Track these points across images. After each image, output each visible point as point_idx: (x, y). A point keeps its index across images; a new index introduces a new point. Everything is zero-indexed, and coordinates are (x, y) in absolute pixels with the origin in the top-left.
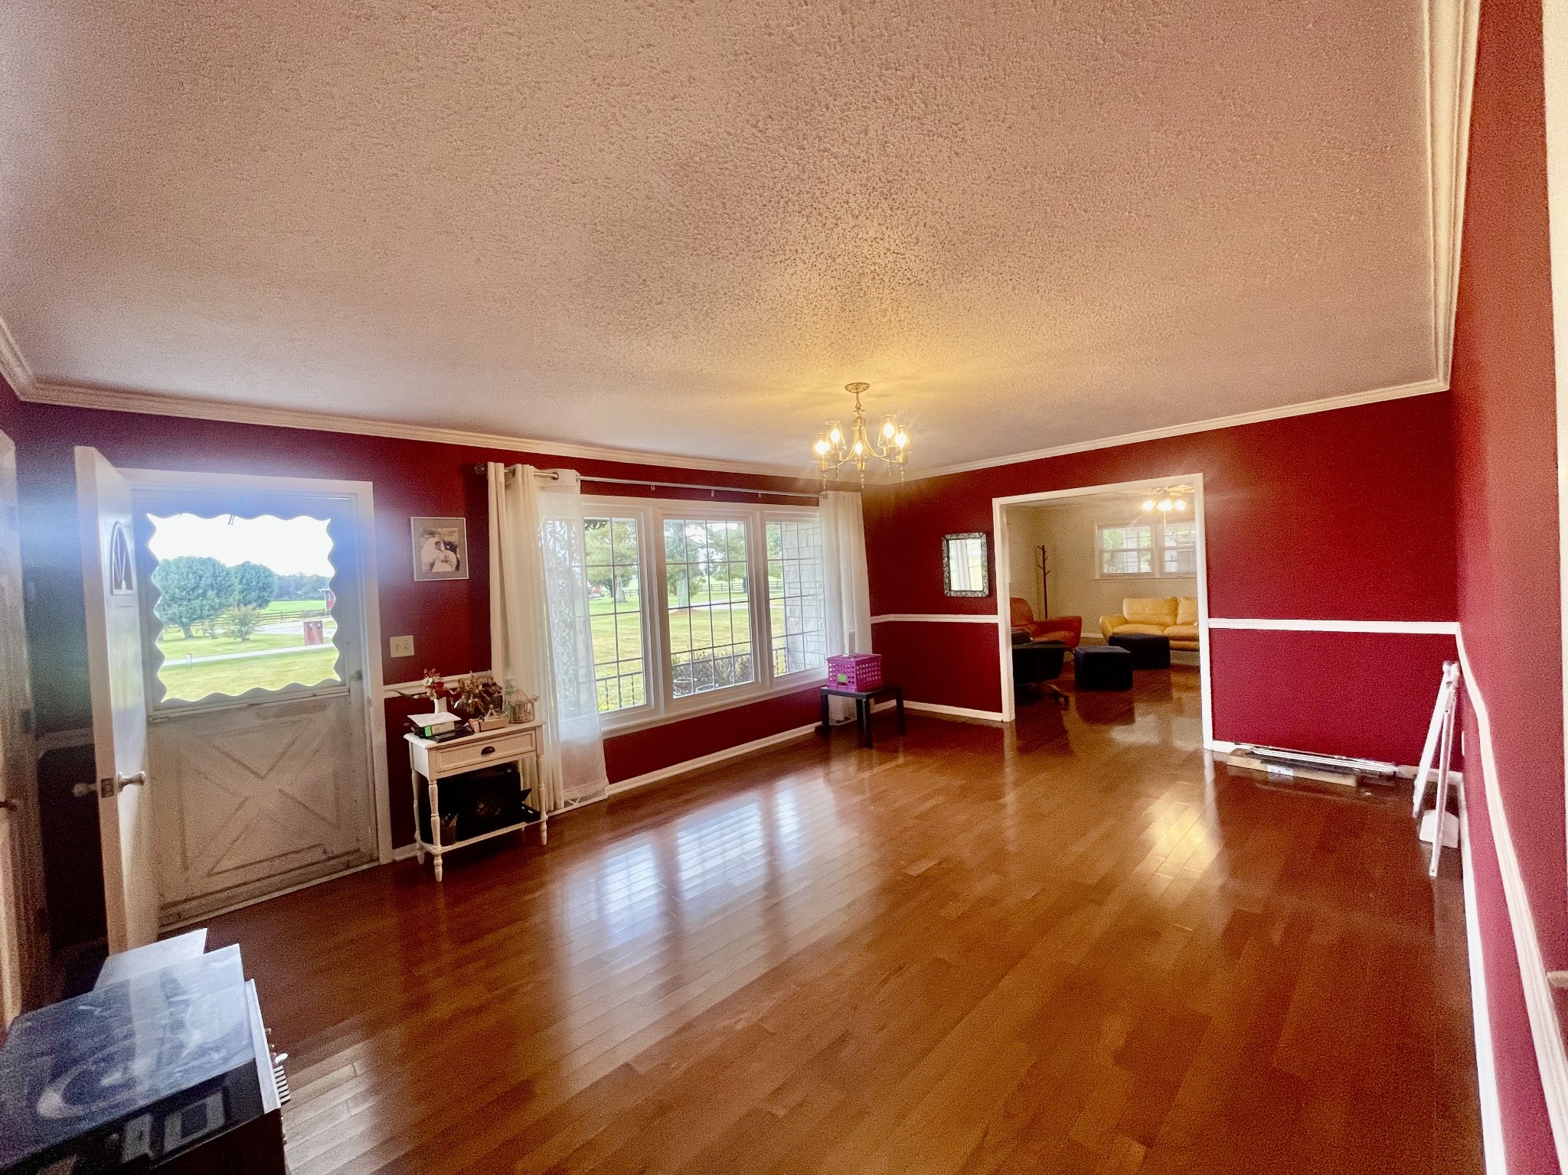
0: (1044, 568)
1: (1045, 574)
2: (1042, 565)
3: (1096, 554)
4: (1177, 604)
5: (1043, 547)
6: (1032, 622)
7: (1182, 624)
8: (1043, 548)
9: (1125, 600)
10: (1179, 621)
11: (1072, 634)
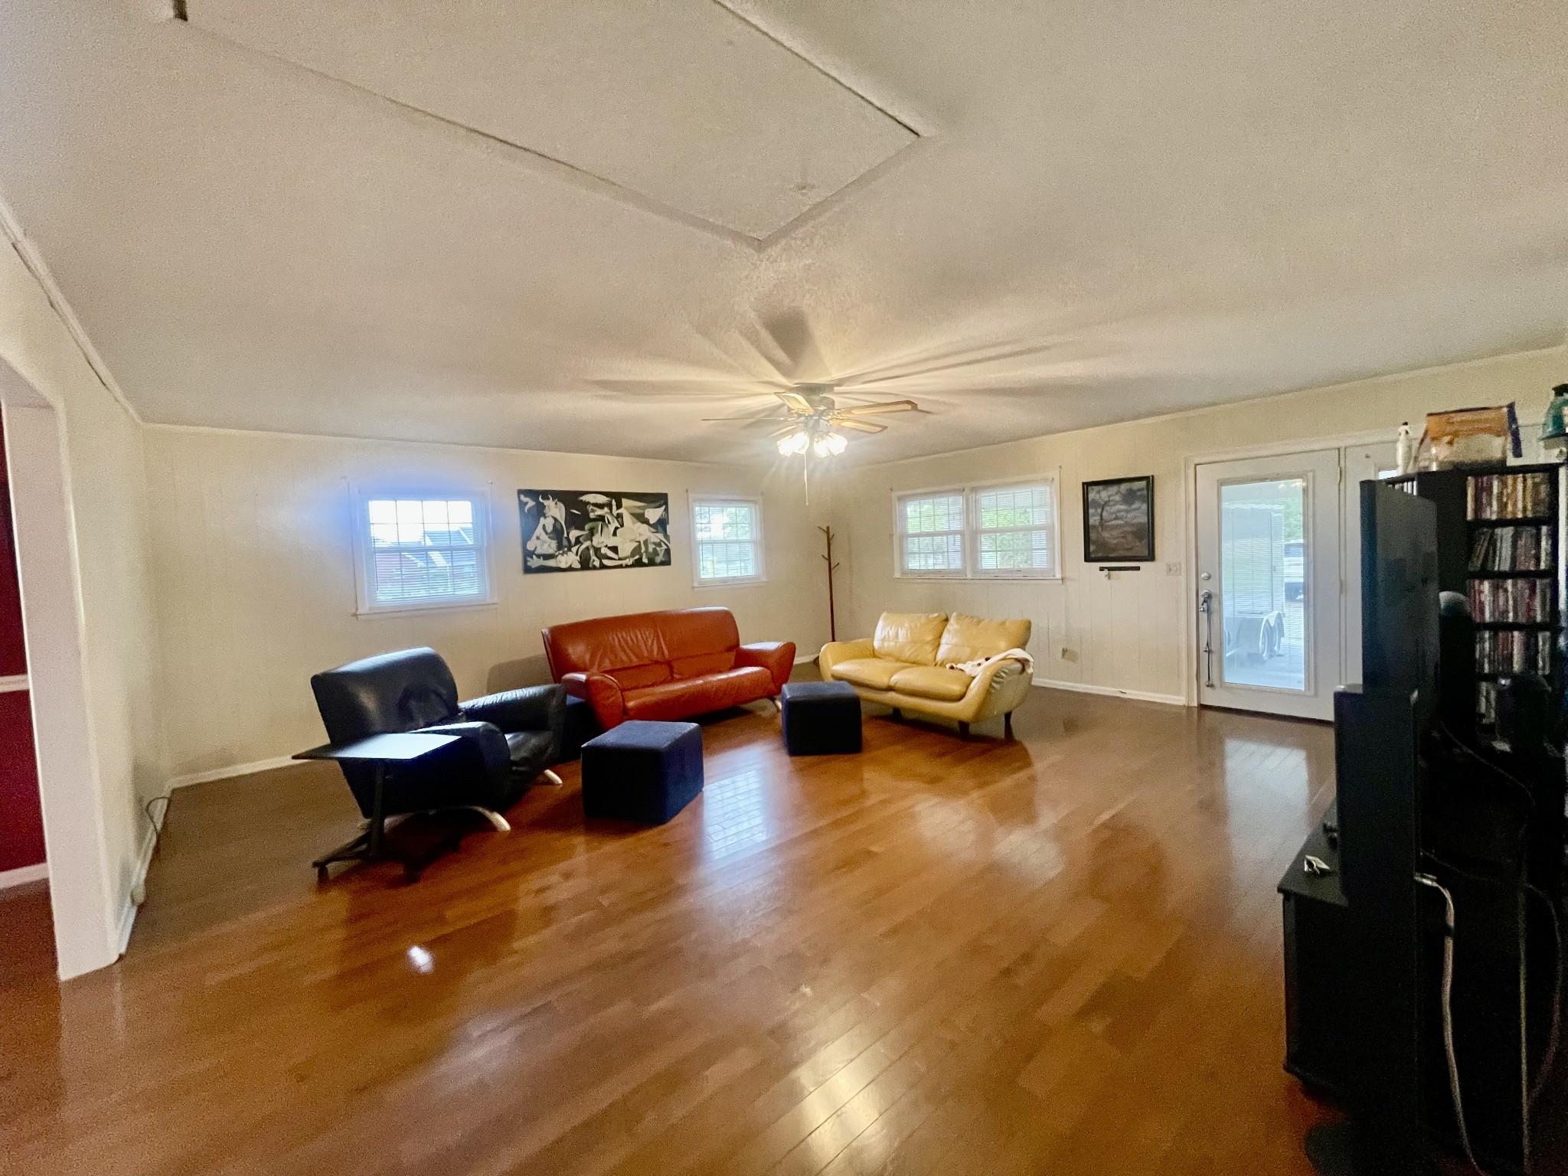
0: (829, 560)
1: (831, 569)
2: (825, 555)
3: (895, 539)
4: (945, 628)
5: (828, 528)
8: (828, 531)
9: (883, 617)
10: (941, 655)
11: (765, 672)
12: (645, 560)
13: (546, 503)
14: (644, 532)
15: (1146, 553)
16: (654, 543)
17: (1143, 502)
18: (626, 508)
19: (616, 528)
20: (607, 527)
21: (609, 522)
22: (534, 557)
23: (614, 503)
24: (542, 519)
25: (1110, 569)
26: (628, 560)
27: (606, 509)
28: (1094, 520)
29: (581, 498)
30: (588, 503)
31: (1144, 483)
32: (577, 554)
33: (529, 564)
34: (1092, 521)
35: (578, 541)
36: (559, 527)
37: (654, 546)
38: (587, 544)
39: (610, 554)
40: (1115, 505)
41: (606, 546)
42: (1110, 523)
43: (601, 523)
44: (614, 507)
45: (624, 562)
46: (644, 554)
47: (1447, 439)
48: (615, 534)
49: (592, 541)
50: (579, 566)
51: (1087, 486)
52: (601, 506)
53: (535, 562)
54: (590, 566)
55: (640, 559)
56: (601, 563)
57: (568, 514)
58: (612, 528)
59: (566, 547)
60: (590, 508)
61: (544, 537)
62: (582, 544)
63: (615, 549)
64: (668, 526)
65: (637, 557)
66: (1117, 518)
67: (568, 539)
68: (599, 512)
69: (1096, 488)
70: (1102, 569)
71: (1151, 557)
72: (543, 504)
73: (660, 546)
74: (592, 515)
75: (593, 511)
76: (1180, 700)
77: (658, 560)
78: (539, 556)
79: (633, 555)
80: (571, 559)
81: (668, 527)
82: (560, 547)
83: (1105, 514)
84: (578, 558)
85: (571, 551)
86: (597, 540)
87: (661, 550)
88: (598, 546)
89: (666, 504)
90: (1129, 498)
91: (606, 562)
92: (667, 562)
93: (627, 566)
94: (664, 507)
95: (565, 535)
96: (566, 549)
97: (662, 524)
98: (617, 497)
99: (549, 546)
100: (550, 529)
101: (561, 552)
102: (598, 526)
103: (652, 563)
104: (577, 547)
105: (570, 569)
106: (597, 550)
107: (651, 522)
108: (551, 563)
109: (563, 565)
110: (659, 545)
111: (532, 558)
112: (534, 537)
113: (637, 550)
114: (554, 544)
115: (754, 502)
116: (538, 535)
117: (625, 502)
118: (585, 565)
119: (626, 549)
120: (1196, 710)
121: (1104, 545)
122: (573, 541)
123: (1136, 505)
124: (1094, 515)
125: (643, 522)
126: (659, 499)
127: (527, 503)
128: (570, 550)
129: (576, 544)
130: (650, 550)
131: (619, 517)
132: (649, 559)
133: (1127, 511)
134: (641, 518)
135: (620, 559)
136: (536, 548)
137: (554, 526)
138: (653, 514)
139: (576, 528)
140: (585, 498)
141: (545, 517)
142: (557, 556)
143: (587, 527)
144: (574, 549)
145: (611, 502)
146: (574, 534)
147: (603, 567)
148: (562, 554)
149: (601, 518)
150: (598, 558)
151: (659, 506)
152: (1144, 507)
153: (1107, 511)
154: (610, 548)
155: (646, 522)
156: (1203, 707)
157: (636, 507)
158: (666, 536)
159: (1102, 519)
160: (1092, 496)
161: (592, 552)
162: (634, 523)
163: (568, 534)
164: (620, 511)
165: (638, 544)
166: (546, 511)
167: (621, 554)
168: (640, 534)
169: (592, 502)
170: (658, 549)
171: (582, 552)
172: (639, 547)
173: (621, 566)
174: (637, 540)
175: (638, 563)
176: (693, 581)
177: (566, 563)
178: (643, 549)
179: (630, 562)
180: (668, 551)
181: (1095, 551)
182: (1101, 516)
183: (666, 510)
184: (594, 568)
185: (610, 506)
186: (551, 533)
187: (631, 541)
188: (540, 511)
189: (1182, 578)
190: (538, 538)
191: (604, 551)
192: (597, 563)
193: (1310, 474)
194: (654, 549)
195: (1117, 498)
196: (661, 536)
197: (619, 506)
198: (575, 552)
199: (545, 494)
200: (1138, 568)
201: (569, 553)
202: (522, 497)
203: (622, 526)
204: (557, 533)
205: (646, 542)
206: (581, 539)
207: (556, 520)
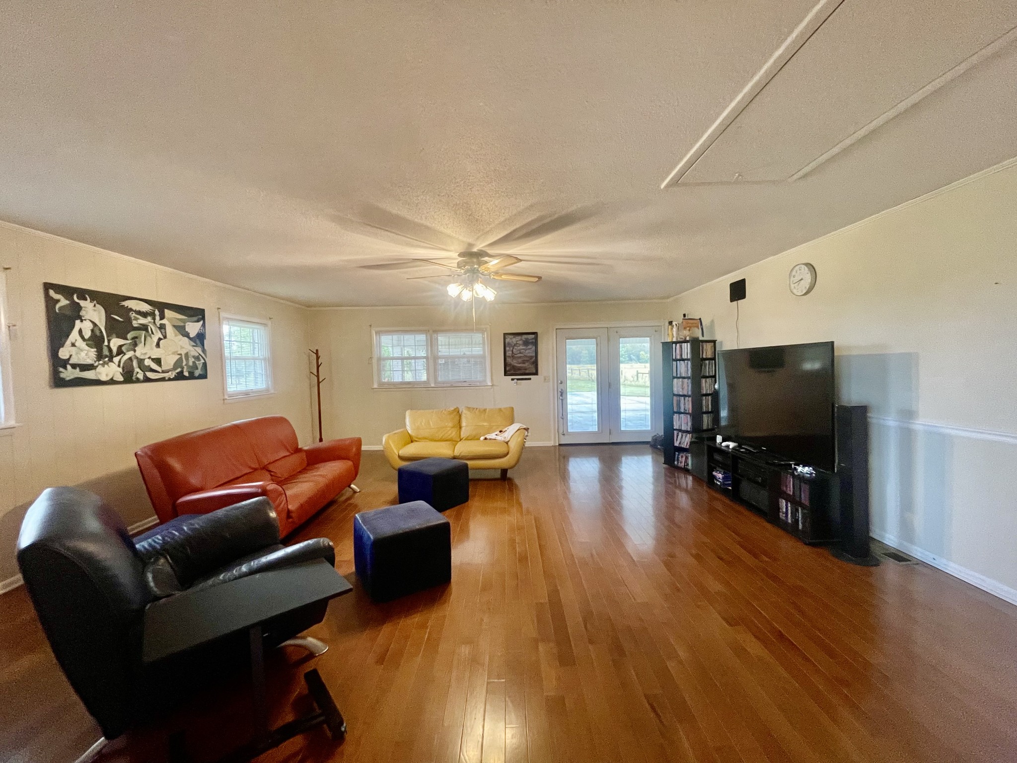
0: (318, 376)
1: (319, 383)
2: (315, 372)
3: (374, 361)
4: (460, 416)
5: (317, 350)
6: (298, 450)
7: (467, 439)
8: (317, 353)
9: (408, 413)
10: (464, 433)
11: (350, 463)
12: (186, 374)
13: (82, 303)
14: (185, 345)
15: (534, 371)
16: (194, 357)
17: (534, 345)
18: (169, 320)
19: (160, 339)
20: (151, 337)
21: (153, 333)
22: (69, 367)
23: (157, 312)
24: (78, 322)
25: (518, 379)
26: (170, 373)
27: (149, 319)
28: (509, 353)
29: (124, 303)
30: (131, 310)
31: (533, 336)
32: (119, 366)
33: (62, 375)
34: (507, 354)
35: (120, 352)
36: (98, 333)
37: (193, 360)
38: (130, 354)
39: (154, 366)
40: (519, 346)
41: (149, 358)
42: (518, 355)
43: (144, 332)
44: (158, 318)
45: (166, 375)
46: (185, 367)
47: (688, 328)
48: (158, 345)
49: (135, 351)
50: (121, 379)
51: (505, 334)
52: (144, 315)
53: (69, 374)
54: (134, 378)
55: (182, 372)
56: (145, 376)
57: (109, 319)
58: (155, 339)
59: (106, 356)
60: (133, 315)
61: (80, 343)
62: (125, 354)
63: (158, 361)
64: (205, 340)
65: (179, 370)
66: (520, 353)
67: (109, 346)
68: (142, 321)
69: (510, 336)
70: (513, 380)
71: (536, 373)
72: (78, 303)
73: (199, 360)
74: (135, 324)
75: (136, 319)
76: (551, 443)
77: (197, 373)
78: (74, 366)
79: (175, 368)
80: (111, 370)
81: (205, 342)
82: (100, 356)
83: (514, 350)
84: (120, 370)
85: (112, 362)
86: (140, 351)
87: (200, 364)
88: (142, 357)
89: (203, 318)
90: (526, 343)
91: (150, 375)
92: (204, 376)
93: (170, 380)
94: (201, 322)
95: (106, 343)
96: (107, 359)
97: (200, 338)
98: (162, 307)
99: (87, 355)
100: (87, 334)
101: (101, 362)
102: (141, 336)
103: (192, 377)
104: (119, 357)
105: (112, 382)
106: (141, 362)
107: (191, 336)
108: (89, 375)
109: (104, 378)
110: (197, 358)
111: (65, 368)
112: (68, 343)
113: (178, 363)
114: (93, 352)
115: (265, 325)
116: (73, 341)
117: (167, 312)
118: (128, 377)
119: (169, 361)
120: (557, 447)
121: (514, 367)
122: (115, 350)
123: (530, 347)
124: (509, 350)
125: (184, 335)
126: (198, 314)
127: (58, 301)
128: (111, 360)
129: (118, 354)
130: (191, 364)
131: (162, 327)
132: (189, 373)
133: (526, 350)
134: (181, 330)
135: (163, 372)
136: (71, 356)
137: (92, 331)
138: (193, 328)
139: (118, 337)
140: (127, 303)
141: (82, 321)
142: (97, 366)
143: (130, 336)
144: (116, 360)
145: (154, 311)
146: (115, 343)
147: (147, 380)
148: (103, 365)
149: (144, 328)
150: (143, 371)
151: (198, 321)
152: (534, 348)
153: (515, 349)
154: (153, 360)
155: (187, 335)
156: (560, 445)
157: (178, 319)
158: (204, 351)
159: (513, 353)
160: (507, 340)
161: (135, 363)
162: (176, 336)
163: (109, 341)
164: (163, 322)
165: (179, 356)
166: (82, 313)
167: (164, 368)
168: (182, 348)
169: (134, 309)
170: (197, 362)
171: (124, 363)
172: (180, 360)
173: (163, 379)
174: (179, 353)
175: (180, 377)
176: (224, 395)
177: (107, 375)
178: (184, 363)
179: (172, 375)
180: (205, 365)
181: (509, 370)
182: (512, 351)
183: (204, 325)
184: (138, 381)
185: (152, 314)
186: (89, 339)
187: (174, 353)
188: (75, 313)
189: (551, 383)
190: (73, 345)
191: (148, 362)
192: (141, 376)
193: (599, 338)
194: (194, 362)
195: (520, 342)
196: (199, 350)
197: (162, 317)
198: (117, 363)
199: (83, 294)
200: (530, 379)
201: (110, 364)
202: (52, 293)
203: (165, 337)
204: (96, 341)
205: (187, 355)
206: (124, 349)
207: (95, 324)
